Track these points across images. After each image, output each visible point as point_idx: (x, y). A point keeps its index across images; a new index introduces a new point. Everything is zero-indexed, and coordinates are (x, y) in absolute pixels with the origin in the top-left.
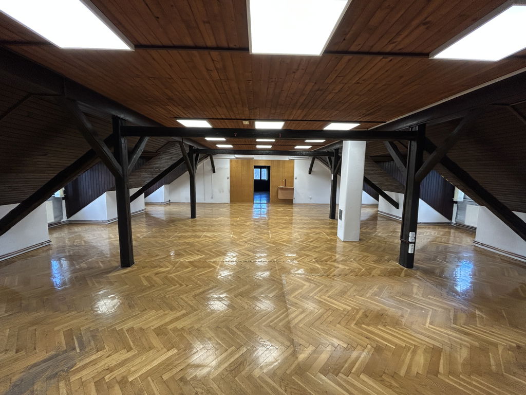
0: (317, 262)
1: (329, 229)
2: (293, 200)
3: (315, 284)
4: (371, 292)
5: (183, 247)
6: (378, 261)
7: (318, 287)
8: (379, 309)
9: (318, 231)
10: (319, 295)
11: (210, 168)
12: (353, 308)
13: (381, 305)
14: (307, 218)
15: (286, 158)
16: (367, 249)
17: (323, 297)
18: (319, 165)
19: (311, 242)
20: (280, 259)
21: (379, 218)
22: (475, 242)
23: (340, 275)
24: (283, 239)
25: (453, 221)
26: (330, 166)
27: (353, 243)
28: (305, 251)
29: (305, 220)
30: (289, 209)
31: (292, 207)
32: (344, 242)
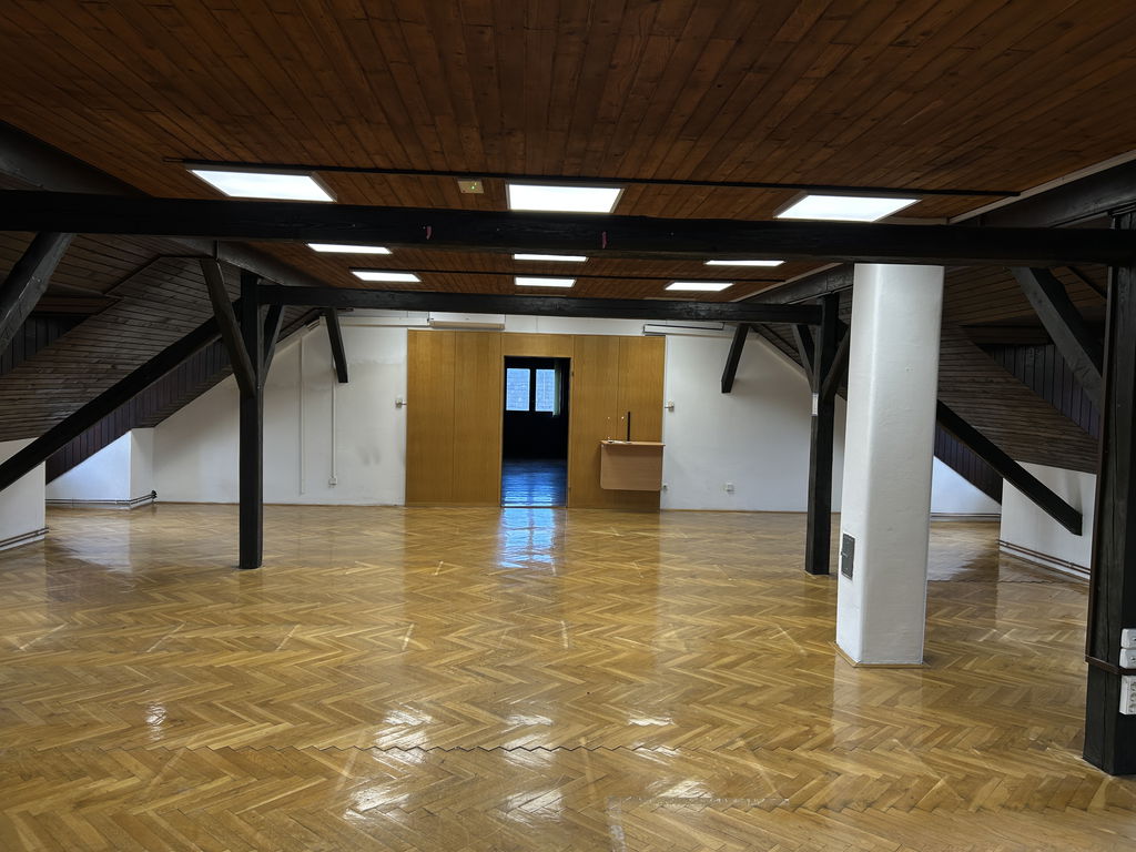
0: (752, 749)
1: (804, 613)
2: (657, 495)
5: (199, 689)
6: (998, 749)
9: (757, 621)
11: (326, 362)
14: (717, 569)
15: (634, 328)
16: (954, 699)
18: (761, 356)
19: (729, 666)
20: (602, 737)
21: (1002, 571)
23: (845, 804)
24: (616, 652)
26: (806, 361)
27: (900, 673)
28: (704, 704)
29: (708, 576)
30: (644, 530)
31: (658, 522)
32: (862, 666)
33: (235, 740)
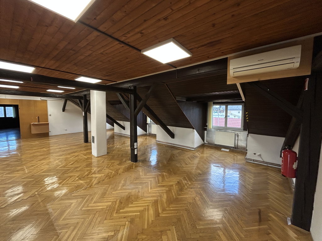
0: (80, 179)
1: (85, 150)
2: (48, 133)
3: (81, 198)
4: (121, 185)
6: (120, 164)
7: (84, 199)
8: (127, 194)
9: (76, 154)
10: (86, 206)
12: (113, 202)
13: (128, 191)
14: (65, 146)
15: (38, 98)
16: (113, 158)
17: (90, 205)
18: (70, 105)
19: (72, 164)
21: (115, 137)
22: (157, 141)
23: (99, 182)
25: (148, 133)
27: (104, 156)
28: (67, 174)
29: (64, 148)
30: (46, 141)
31: (49, 139)
32: (97, 157)
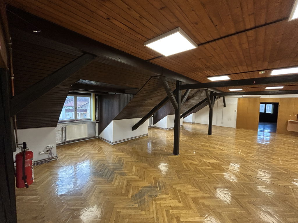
11: (222, 104)
33: (211, 162)
